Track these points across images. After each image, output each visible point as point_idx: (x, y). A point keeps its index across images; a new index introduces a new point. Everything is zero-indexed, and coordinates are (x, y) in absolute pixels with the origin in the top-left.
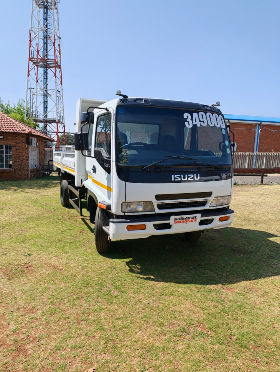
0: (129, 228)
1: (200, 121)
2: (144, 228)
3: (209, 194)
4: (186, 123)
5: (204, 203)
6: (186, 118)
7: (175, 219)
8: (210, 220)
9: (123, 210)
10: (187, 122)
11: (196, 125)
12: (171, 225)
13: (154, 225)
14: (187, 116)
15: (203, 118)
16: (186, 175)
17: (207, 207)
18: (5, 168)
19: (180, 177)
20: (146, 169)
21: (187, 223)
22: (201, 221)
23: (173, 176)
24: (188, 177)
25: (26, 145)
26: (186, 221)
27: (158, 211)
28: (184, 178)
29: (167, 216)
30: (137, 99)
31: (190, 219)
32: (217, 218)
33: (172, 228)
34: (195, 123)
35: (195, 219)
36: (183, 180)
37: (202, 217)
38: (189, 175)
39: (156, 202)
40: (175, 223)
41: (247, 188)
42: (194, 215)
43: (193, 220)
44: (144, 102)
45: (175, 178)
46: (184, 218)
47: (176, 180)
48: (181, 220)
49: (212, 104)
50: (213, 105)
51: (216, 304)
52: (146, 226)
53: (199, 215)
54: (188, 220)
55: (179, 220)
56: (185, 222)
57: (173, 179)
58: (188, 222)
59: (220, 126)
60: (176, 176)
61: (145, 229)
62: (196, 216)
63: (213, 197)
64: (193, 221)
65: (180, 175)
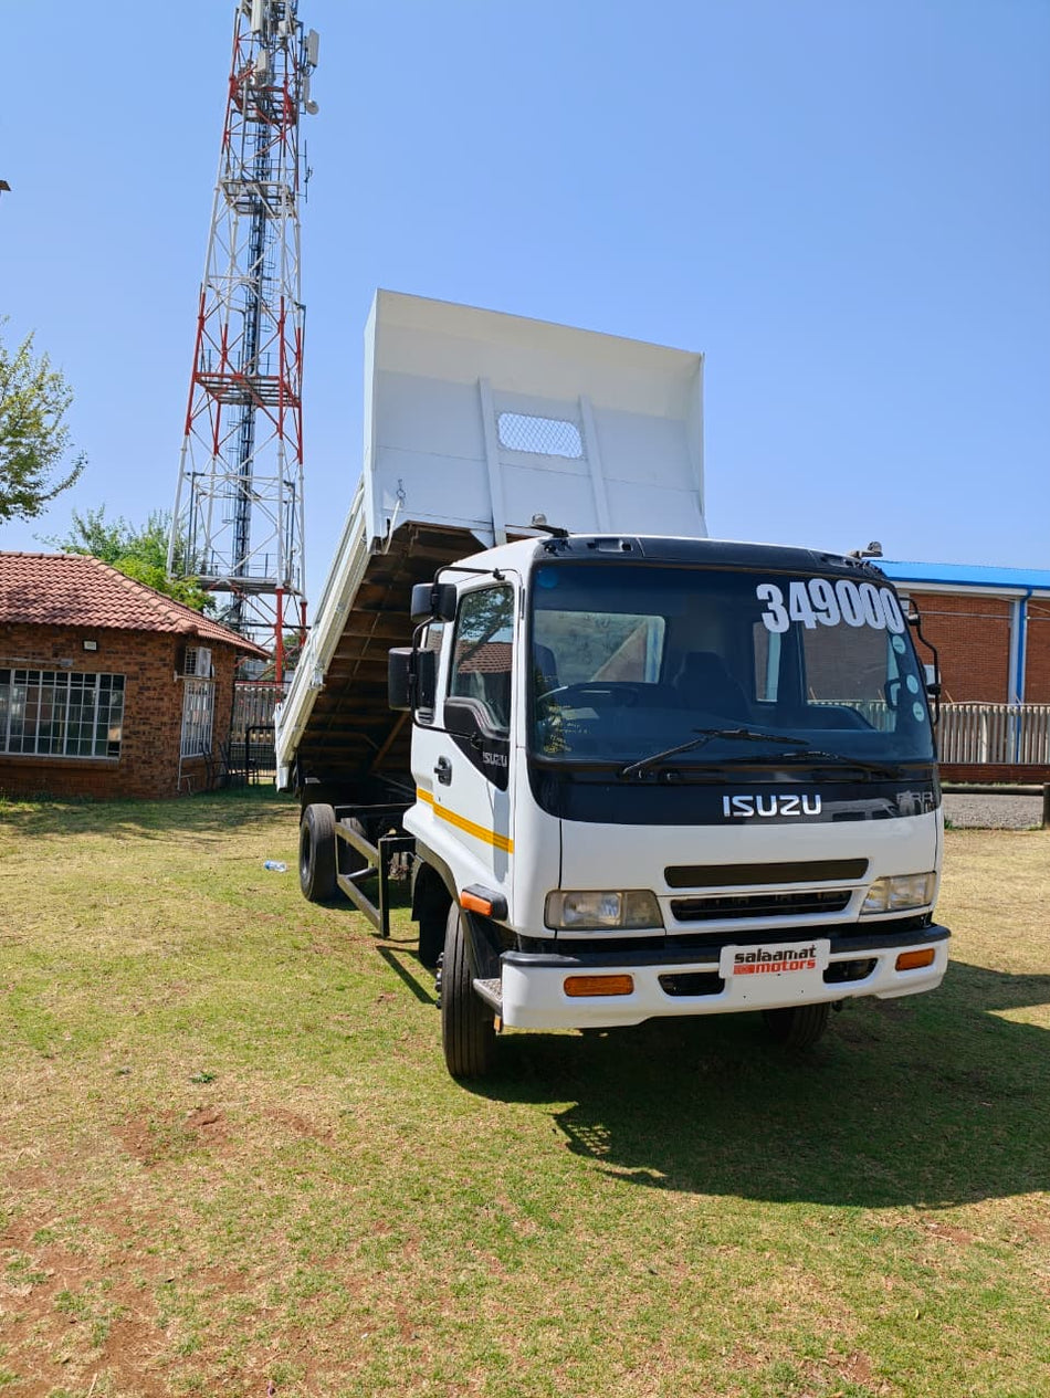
0: (574, 988)
1: (815, 609)
2: (625, 987)
3: (857, 867)
4: (767, 618)
5: (839, 901)
6: (766, 601)
7: (739, 957)
8: (861, 962)
9: (552, 922)
10: (771, 614)
11: (801, 623)
12: (723, 980)
13: (663, 979)
14: (769, 594)
15: (824, 600)
16: (773, 798)
17: (850, 915)
18: (96, 754)
19: (753, 804)
20: (634, 773)
21: (781, 971)
22: (833, 965)
23: (726, 799)
24: (781, 804)
25: (175, 673)
26: (779, 965)
27: (673, 927)
28: (767, 807)
29: (709, 946)
30: (599, 541)
31: (790, 957)
32: (888, 956)
33: (725, 989)
34: (796, 617)
35: (808, 959)
36: (762, 813)
37: (833, 951)
38: (782, 798)
39: (666, 894)
40: (738, 971)
41: (991, 842)
42: (807, 945)
43: (802, 963)
44: (621, 550)
45: (733, 808)
46: (769, 956)
47: (736, 814)
48: (759, 960)
49: (854, 551)
50: (858, 553)
51: (903, 1285)
52: (635, 983)
53: (823, 945)
54: (784, 963)
55: (753, 961)
56: (773, 970)
57: (727, 812)
58: (784, 969)
59: (884, 626)
60: (736, 800)
61: (630, 991)
62: (812, 950)
63: (870, 877)
64: (801, 967)
65: (750, 798)
